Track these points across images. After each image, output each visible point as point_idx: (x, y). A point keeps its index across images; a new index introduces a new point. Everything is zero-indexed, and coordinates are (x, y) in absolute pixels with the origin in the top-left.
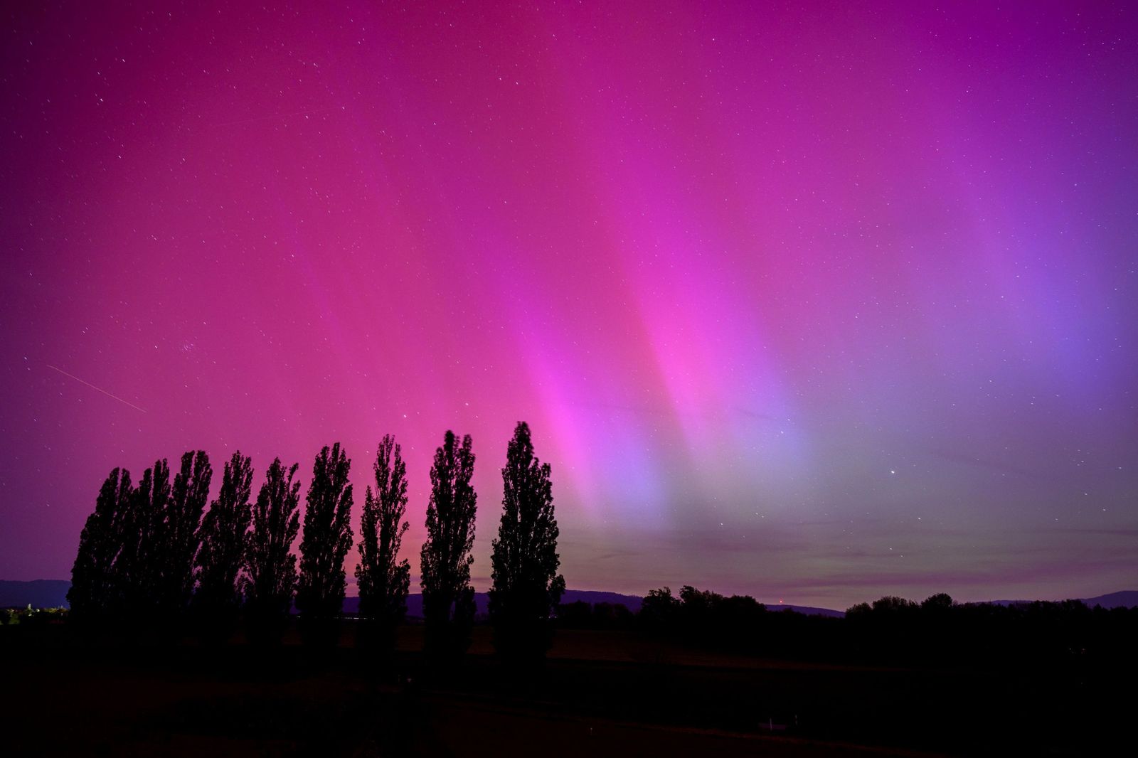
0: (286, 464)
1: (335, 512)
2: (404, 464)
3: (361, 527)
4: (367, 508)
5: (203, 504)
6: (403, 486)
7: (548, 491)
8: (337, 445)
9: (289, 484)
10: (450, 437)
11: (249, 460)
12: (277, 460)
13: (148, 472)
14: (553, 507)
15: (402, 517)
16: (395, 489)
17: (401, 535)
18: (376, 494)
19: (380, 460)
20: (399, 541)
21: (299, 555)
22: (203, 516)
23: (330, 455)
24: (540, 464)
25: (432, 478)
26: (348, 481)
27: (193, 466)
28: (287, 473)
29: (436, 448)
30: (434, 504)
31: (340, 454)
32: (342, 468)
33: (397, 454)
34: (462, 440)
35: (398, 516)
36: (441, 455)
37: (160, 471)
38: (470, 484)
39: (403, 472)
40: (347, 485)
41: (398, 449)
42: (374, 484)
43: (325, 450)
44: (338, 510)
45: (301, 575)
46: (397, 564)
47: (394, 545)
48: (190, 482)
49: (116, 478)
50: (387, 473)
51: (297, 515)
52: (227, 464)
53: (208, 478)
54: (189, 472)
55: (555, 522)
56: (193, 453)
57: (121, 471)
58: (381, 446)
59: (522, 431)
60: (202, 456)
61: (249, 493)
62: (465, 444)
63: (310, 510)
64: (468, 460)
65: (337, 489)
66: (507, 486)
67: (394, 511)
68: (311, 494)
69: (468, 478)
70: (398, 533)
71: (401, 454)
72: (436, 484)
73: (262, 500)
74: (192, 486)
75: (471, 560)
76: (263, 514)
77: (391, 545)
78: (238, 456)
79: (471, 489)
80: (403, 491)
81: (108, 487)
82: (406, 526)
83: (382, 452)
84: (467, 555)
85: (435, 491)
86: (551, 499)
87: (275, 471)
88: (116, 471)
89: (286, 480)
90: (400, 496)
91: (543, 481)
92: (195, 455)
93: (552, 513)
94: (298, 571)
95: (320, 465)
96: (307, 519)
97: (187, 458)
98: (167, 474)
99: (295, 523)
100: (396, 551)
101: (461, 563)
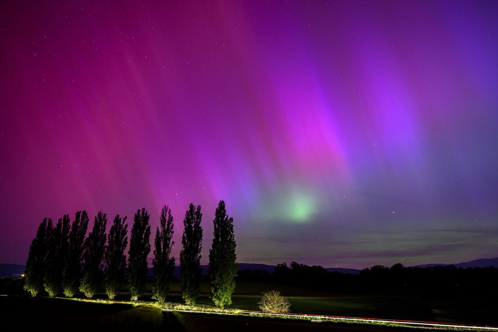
0: (122, 217)
1: (143, 237)
2: (172, 217)
3: (154, 244)
4: (157, 236)
5: (85, 233)
6: (172, 226)
7: (232, 229)
8: (144, 209)
9: (123, 225)
10: (192, 206)
11: (105, 215)
12: (118, 215)
13: (60, 220)
14: (234, 235)
15: (172, 239)
16: (168, 227)
17: (171, 246)
18: (161, 230)
19: (163, 216)
20: (170, 249)
21: (128, 256)
22: (85, 239)
23: (141, 213)
24: (229, 218)
25: (184, 223)
26: (148, 224)
27: (80, 218)
28: (122, 221)
29: (186, 211)
30: (185, 234)
31: (145, 213)
32: (146, 219)
33: (169, 213)
34: (197, 208)
35: (170, 239)
36: (188, 214)
37: (66, 220)
38: (200, 226)
39: (172, 220)
40: (148, 226)
41: (170, 211)
42: (160, 226)
43: (139, 211)
44: (144, 236)
45: (129, 264)
46: (170, 259)
47: (168, 251)
48: (79, 224)
49: (46, 223)
50: (165, 221)
51: (127, 238)
52: (96, 217)
53: (87, 222)
54: (79, 220)
55: (235, 241)
56: (80, 212)
57: (48, 219)
58: (163, 210)
59: (222, 204)
60: (84, 213)
61: (105, 229)
62: (198, 209)
63: (132, 236)
64: (199, 216)
65: (144, 228)
66: (215, 227)
67: (168, 237)
68: (133, 230)
69: (199, 223)
70: (170, 246)
71: (171, 213)
72: (186, 226)
73: (112, 232)
74: (80, 226)
75: (200, 257)
76: (112, 238)
77: (167, 251)
78: (101, 213)
79: (200, 228)
80: (172, 228)
81: (42, 226)
82: (173, 243)
83: (163, 212)
84: (199, 255)
85: (185, 229)
86: (233, 232)
87: (117, 220)
88: (45, 219)
89: (122, 223)
90: (171, 230)
91: (230, 225)
92: (82, 213)
93: (233, 237)
94: (128, 262)
95: (137, 218)
96: (131, 241)
97: (78, 214)
98: (69, 220)
99: (126, 242)
100: (169, 253)
101: (196, 258)
